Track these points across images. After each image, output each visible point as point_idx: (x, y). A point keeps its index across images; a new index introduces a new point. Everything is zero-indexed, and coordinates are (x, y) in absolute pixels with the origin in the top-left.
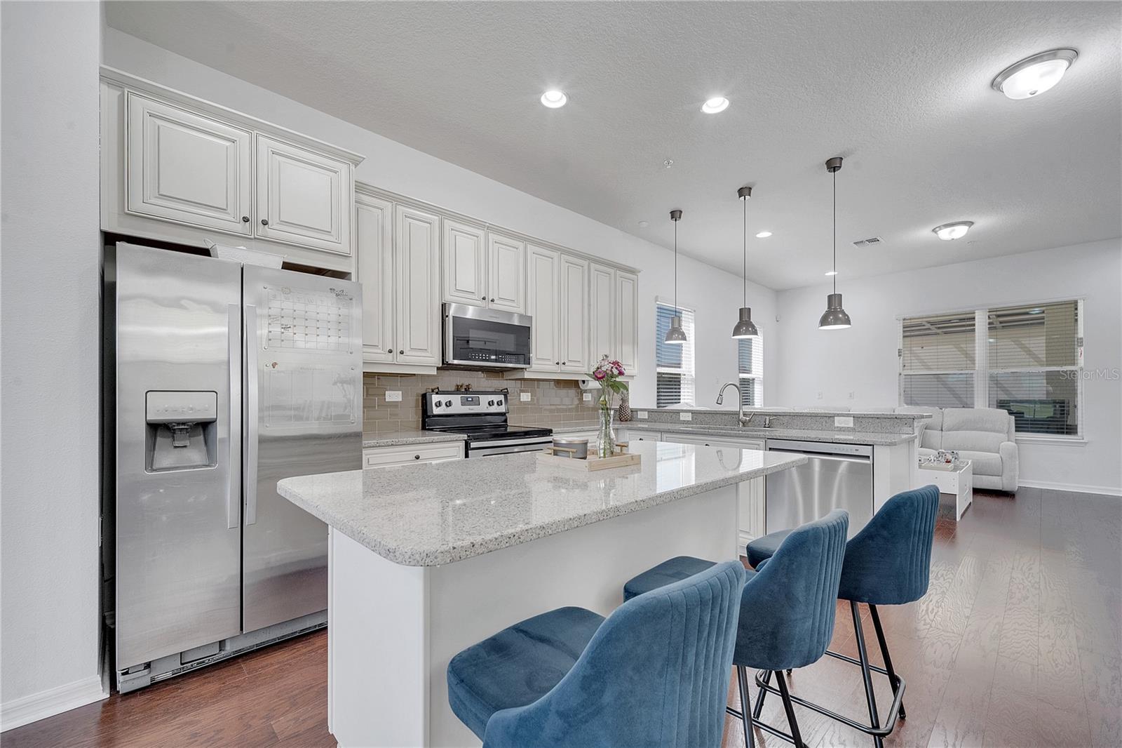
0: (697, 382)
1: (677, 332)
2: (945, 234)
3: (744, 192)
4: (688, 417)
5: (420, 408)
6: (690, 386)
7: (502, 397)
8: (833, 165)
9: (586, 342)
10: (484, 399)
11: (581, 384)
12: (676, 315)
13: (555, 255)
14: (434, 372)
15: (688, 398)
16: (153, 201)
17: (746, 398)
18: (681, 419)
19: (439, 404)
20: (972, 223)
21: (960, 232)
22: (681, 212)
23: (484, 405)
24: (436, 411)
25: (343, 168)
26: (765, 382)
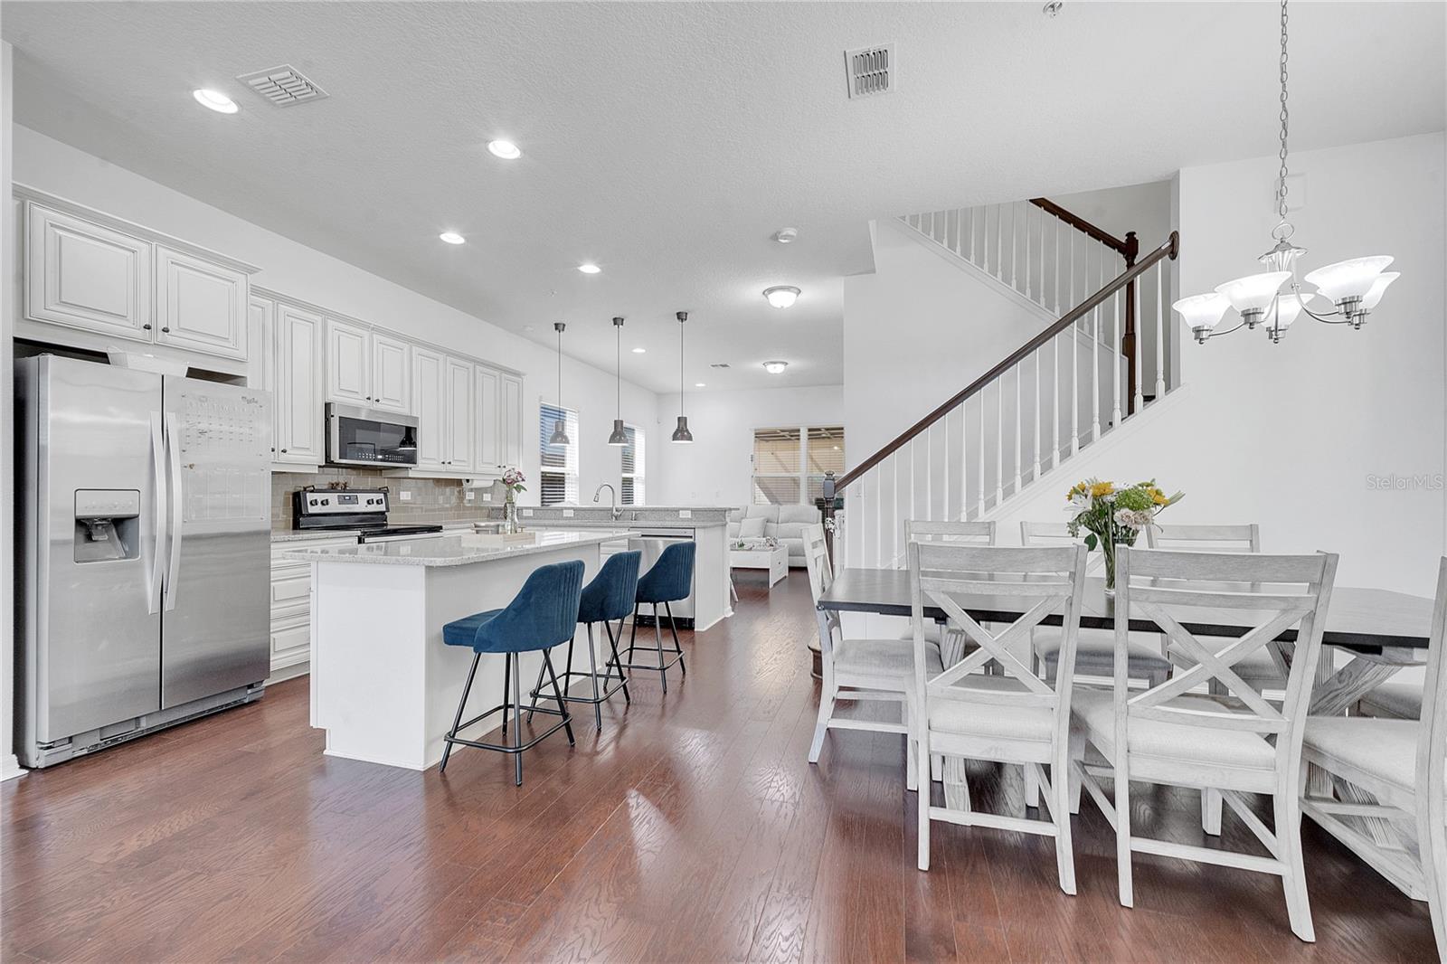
0: (581, 481)
1: (560, 436)
2: (772, 369)
3: (617, 321)
4: (570, 514)
5: (291, 507)
6: (574, 485)
7: (381, 496)
8: (681, 316)
9: (472, 444)
10: (363, 498)
11: (464, 483)
12: (559, 415)
13: (441, 357)
14: (316, 470)
15: (573, 496)
16: (51, 307)
17: (628, 497)
18: (565, 515)
19: (314, 503)
20: (787, 364)
21: (779, 369)
22: (564, 325)
23: (361, 505)
24: (312, 510)
25: (241, 279)
26: (647, 482)
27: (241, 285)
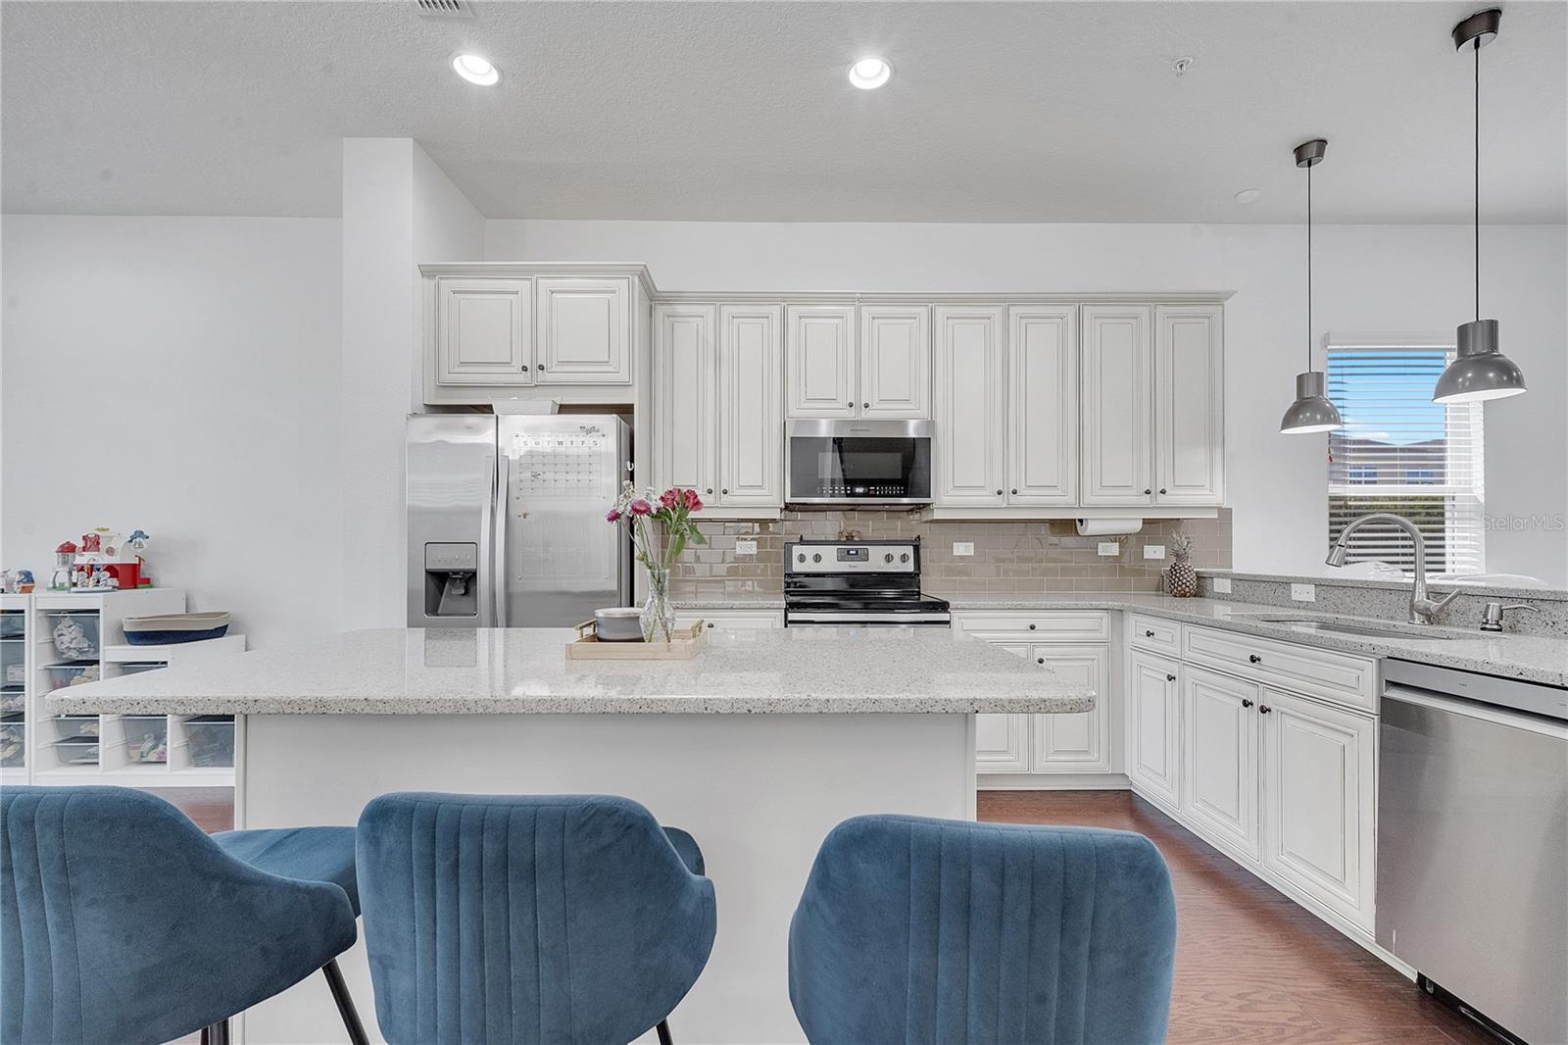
27: (622, 293)
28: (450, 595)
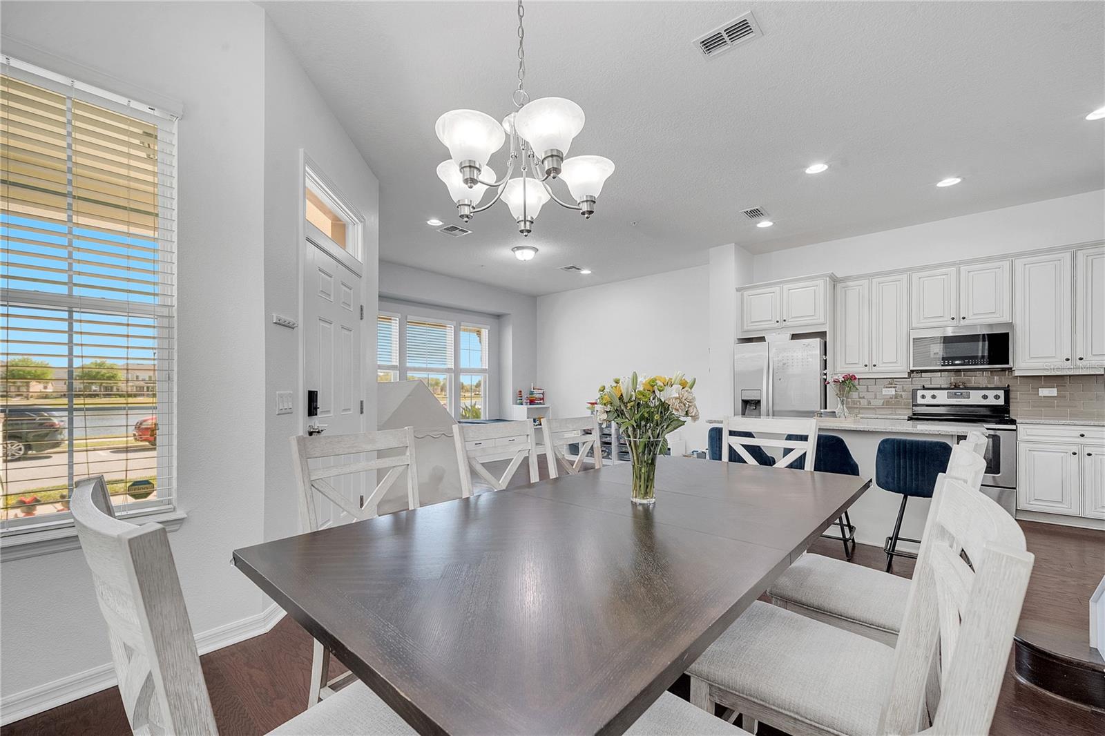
27: (821, 286)
28: (749, 409)
